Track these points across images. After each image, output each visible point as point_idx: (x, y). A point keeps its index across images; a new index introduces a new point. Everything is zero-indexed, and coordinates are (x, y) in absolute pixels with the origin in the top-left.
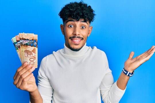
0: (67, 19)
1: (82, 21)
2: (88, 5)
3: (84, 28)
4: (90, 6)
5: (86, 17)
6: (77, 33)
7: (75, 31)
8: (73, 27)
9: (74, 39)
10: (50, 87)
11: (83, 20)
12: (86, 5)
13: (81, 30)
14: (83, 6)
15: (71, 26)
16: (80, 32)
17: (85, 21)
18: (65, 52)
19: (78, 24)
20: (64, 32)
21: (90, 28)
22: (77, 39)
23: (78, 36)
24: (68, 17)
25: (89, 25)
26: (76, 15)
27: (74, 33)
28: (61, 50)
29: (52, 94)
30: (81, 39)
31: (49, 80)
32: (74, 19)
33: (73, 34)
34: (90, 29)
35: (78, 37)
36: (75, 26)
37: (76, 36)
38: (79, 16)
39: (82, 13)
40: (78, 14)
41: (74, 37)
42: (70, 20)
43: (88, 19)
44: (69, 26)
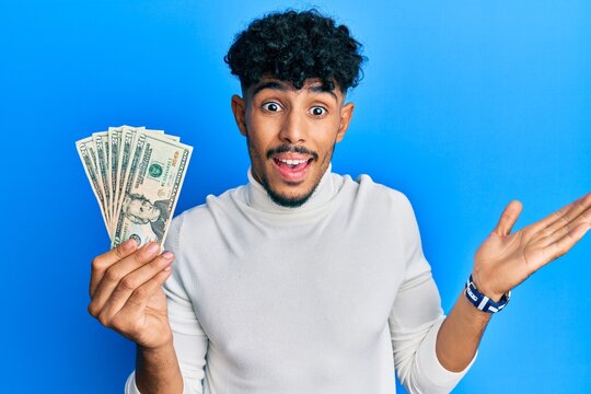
0: (257, 82)
1: (315, 89)
2: (337, 25)
3: (324, 111)
4: (344, 29)
5: (327, 72)
6: (296, 134)
7: (286, 125)
8: (279, 109)
9: (283, 155)
10: (198, 332)
11: (318, 84)
12: (332, 22)
13: (311, 123)
14: (316, 29)
15: (271, 108)
16: (305, 130)
17: (326, 88)
18: (250, 202)
19: (300, 98)
20: (245, 125)
21: (344, 109)
22: (296, 154)
23: (299, 145)
24: (261, 74)
25: (340, 99)
26: (291, 67)
27: (283, 136)
28: (237, 192)
29: (206, 358)
30: (310, 156)
31: (194, 306)
32: (282, 79)
33: (279, 136)
34: (345, 115)
35: (297, 150)
36: (288, 107)
37: (292, 146)
38: (302, 69)
39: (315, 58)
40: (299, 62)
41: (282, 150)
42: (270, 85)
43: (337, 80)
44: (263, 104)
